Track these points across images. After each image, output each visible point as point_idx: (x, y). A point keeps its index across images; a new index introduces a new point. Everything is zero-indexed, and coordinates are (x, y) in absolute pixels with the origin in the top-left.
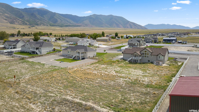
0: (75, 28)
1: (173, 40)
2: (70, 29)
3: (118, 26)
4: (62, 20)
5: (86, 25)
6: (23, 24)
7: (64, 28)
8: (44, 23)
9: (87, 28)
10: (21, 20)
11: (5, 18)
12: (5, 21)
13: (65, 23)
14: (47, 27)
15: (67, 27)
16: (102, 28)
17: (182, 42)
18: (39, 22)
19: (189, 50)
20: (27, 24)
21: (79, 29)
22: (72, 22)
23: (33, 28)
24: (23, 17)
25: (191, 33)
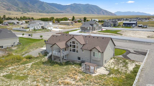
0: (59, 14)
1: (133, 24)
2: (54, 15)
3: (93, 13)
4: (49, 8)
5: (68, 12)
6: (18, 11)
7: (50, 14)
8: (34, 10)
9: (68, 14)
10: (16, 7)
11: (3, 6)
12: (3, 8)
13: (51, 10)
14: (37, 13)
15: (52, 14)
16: (80, 14)
17: (142, 26)
18: (30, 10)
19: (149, 36)
20: (21, 11)
21: (61, 15)
22: (57, 9)
23: (25, 13)
24: (18, 5)
25: (152, 18)
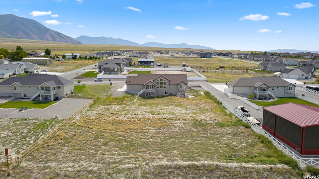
1: (151, 62)
3: (28, 36)
17: (161, 64)
25: (149, 52)
